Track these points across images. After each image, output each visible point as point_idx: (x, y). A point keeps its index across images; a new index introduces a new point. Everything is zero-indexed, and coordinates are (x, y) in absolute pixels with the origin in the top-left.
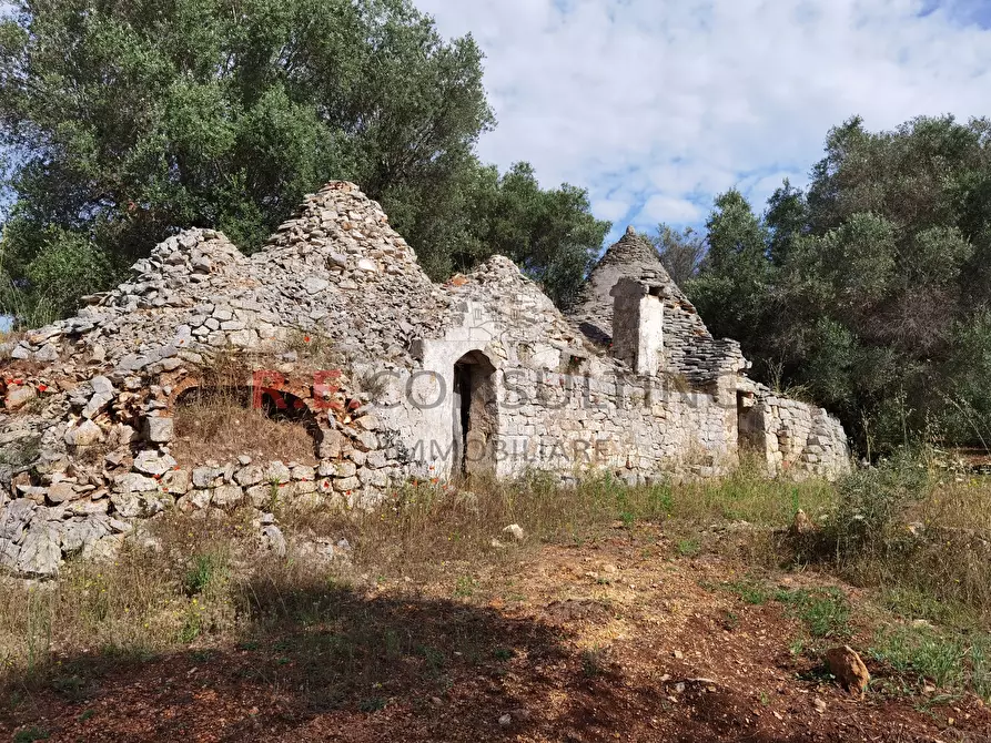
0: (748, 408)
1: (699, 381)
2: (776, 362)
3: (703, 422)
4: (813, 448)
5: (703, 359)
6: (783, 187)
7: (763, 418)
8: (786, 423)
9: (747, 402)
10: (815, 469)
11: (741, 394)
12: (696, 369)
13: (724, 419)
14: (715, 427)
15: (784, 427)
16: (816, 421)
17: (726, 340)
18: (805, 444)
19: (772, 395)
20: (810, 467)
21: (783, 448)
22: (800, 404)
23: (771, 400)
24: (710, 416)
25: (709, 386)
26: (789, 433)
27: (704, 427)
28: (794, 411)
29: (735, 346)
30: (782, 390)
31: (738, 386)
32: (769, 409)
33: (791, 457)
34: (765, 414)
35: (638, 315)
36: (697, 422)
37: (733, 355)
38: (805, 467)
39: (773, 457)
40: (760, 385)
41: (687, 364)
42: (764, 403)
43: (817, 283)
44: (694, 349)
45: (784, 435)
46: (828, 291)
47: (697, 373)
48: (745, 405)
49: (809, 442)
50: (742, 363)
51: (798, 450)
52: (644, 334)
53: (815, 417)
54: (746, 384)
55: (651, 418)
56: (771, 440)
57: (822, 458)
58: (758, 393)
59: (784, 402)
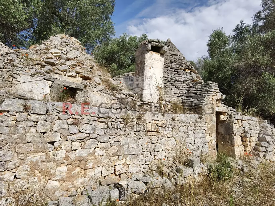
0: (224, 121)
1: (192, 106)
2: (239, 95)
3: (191, 132)
4: (263, 143)
5: (196, 93)
6: (240, 24)
7: (232, 127)
8: (246, 129)
9: (222, 117)
10: (265, 156)
11: (218, 114)
12: (191, 99)
13: (207, 129)
14: (200, 135)
15: (245, 132)
16: (262, 127)
17: (209, 82)
18: (257, 140)
19: (238, 114)
20: (261, 154)
21: (244, 144)
22: (253, 118)
23: (237, 117)
24: (197, 128)
25: (196, 109)
26: (248, 136)
27: (191, 135)
28: (251, 122)
29: (215, 86)
30: (243, 111)
31: (217, 109)
32: (236, 122)
33: (249, 149)
34: (234, 125)
35: (144, 64)
36: (186, 133)
37: (214, 90)
38: (258, 155)
39: (239, 150)
40: (231, 108)
41: (187, 97)
42: (233, 118)
43: (261, 57)
44: (192, 89)
45: (246, 136)
46: (268, 60)
47: (191, 102)
48: (222, 119)
49: (260, 139)
50: (219, 95)
51: (253, 144)
52: (148, 76)
53: (261, 125)
54: (221, 108)
55: (143, 133)
56: (238, 140)
57: (269, 149)
58: (230, 113)
59: (245, 118)
